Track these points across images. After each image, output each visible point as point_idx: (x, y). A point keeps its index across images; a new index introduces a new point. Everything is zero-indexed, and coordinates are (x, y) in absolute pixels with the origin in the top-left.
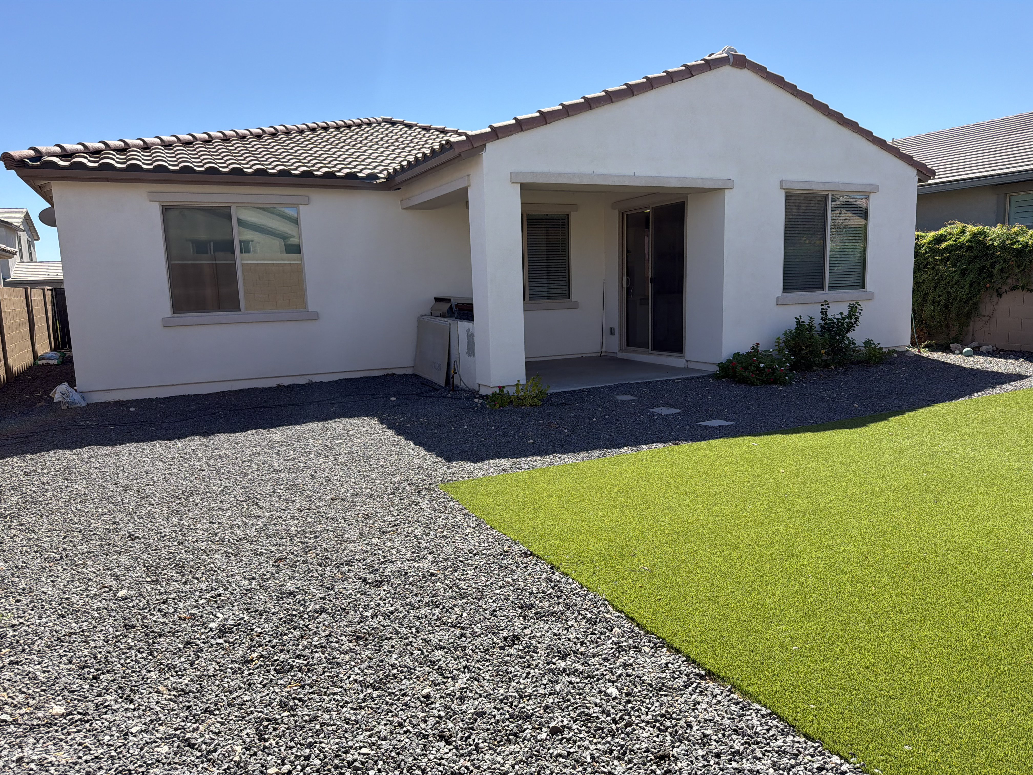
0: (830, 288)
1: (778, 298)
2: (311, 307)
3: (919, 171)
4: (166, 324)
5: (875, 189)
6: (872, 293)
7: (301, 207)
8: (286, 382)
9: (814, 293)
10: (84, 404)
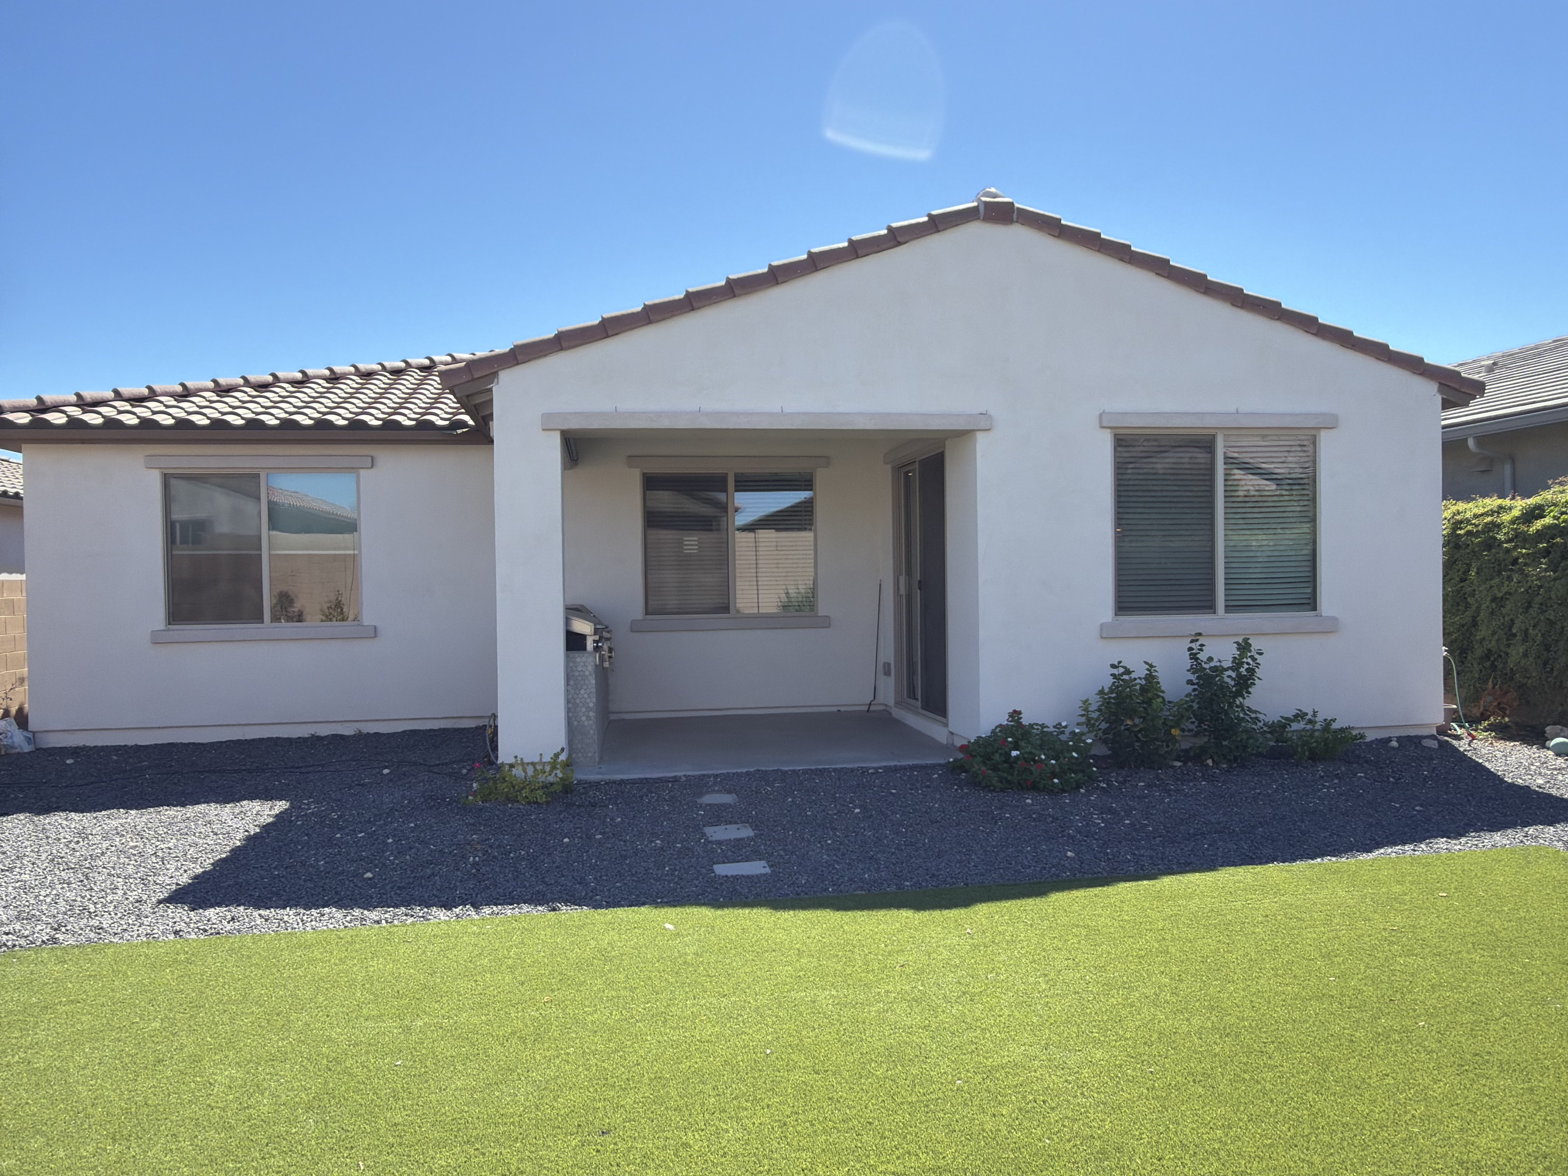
0: (1229, 608)
1: (1102, 625)
2: (368, 619)
3: (1443, 387)
4: (157, 640)
5: (1331, 423)
6: (1334, 619)
7: (362, 472)
8: (324, 731)
9: (1185, 617)
10: (27, 748)
